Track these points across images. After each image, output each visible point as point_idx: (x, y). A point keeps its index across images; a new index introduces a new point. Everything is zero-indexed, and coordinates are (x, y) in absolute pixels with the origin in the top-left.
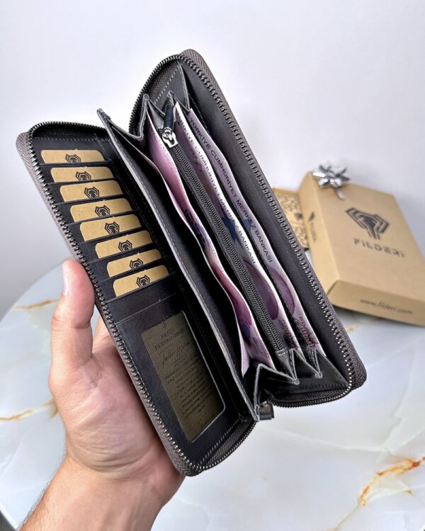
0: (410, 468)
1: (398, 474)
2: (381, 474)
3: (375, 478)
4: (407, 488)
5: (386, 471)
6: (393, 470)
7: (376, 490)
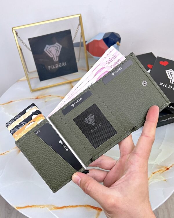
0: (165, 171)
1: (161, 173)
2: (154, 173)
3: (152, 175)
4: (164, 179)
5: (156, 172)
6: (158, 171)
7: (152, 180)
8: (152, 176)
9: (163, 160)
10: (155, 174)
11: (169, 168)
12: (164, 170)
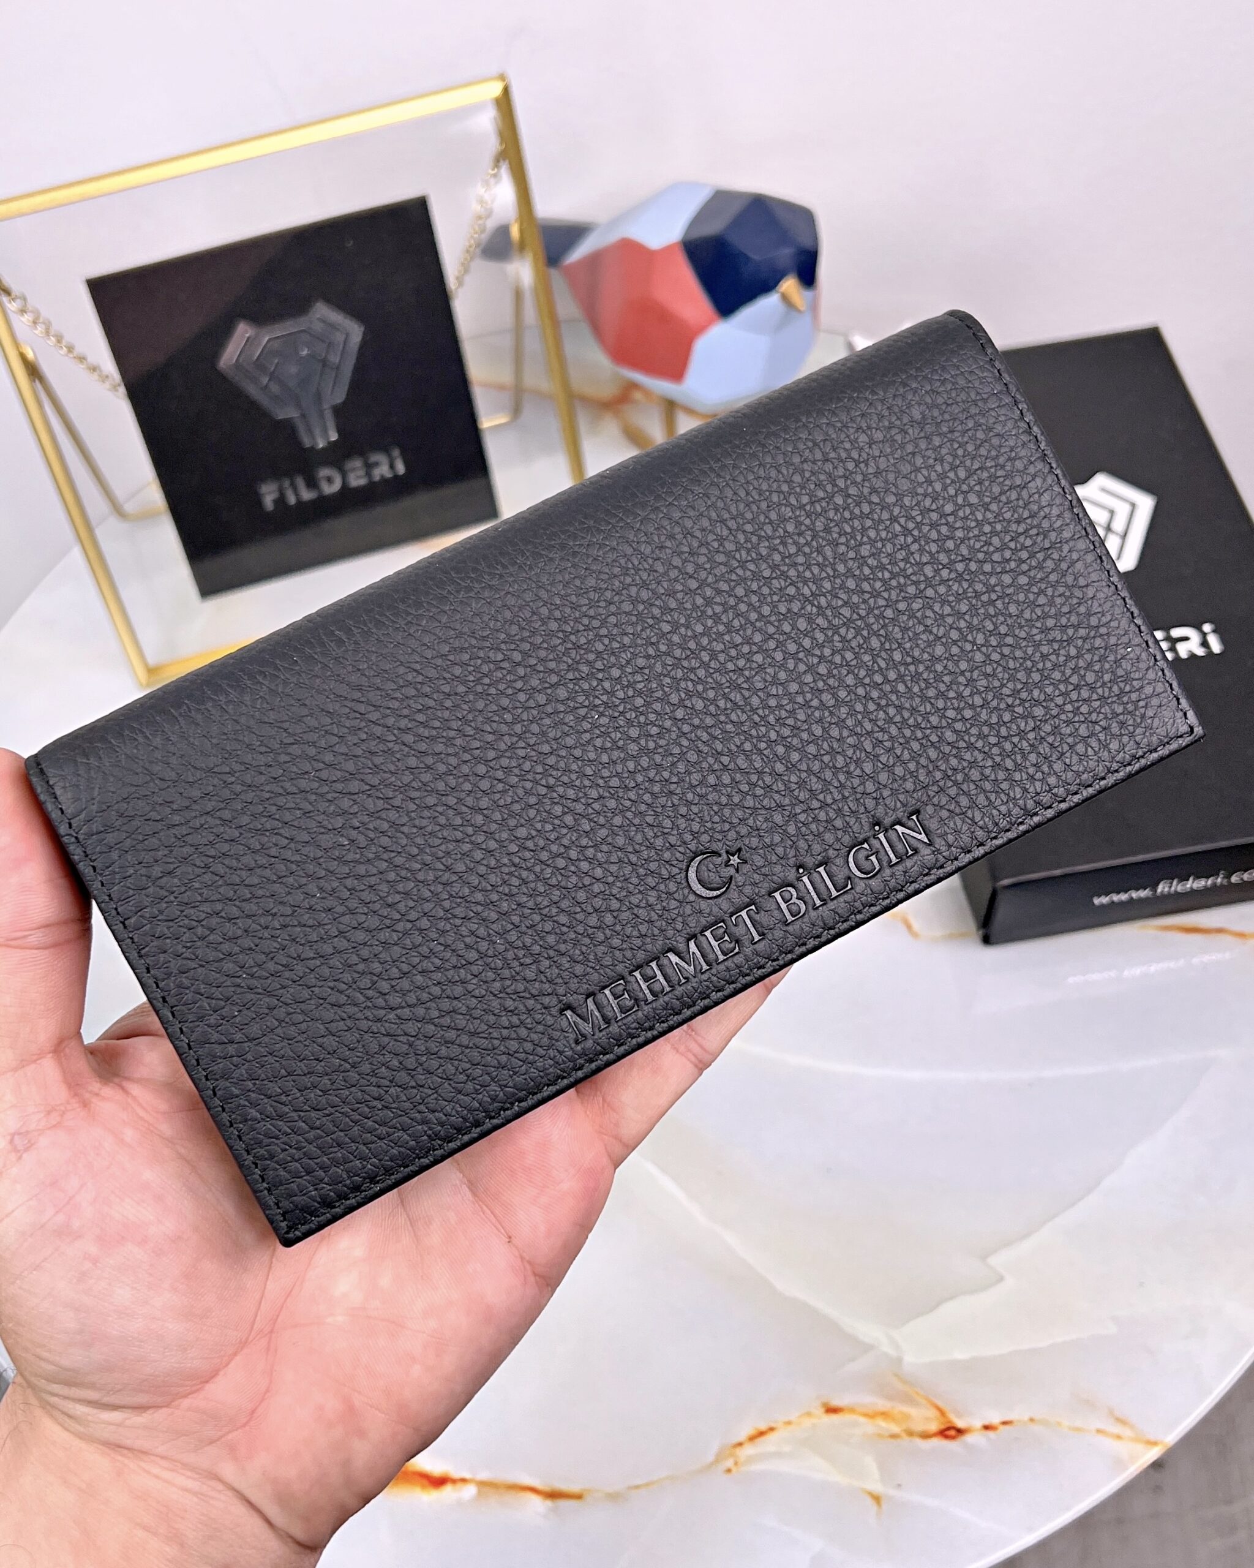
8: (807, 1422)
9: (960, 1355)
10: (834, 1418)
11: (960, 1432)
12: (920, 1427)
